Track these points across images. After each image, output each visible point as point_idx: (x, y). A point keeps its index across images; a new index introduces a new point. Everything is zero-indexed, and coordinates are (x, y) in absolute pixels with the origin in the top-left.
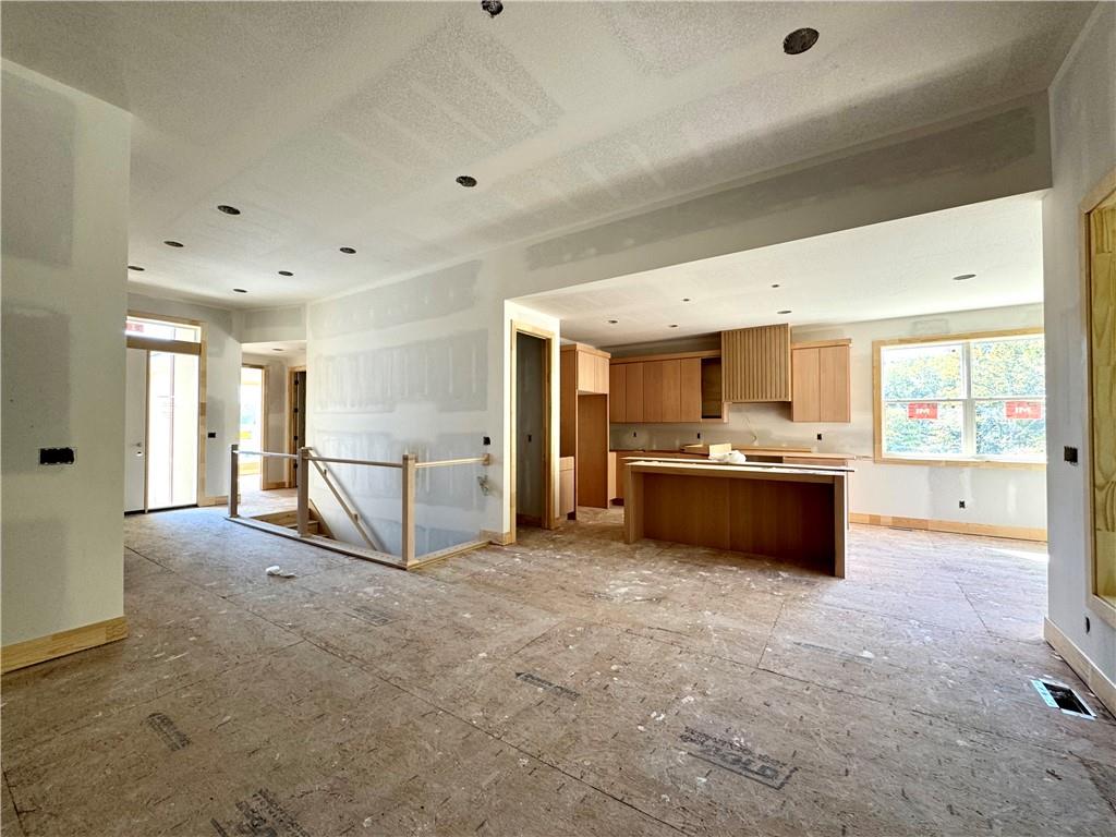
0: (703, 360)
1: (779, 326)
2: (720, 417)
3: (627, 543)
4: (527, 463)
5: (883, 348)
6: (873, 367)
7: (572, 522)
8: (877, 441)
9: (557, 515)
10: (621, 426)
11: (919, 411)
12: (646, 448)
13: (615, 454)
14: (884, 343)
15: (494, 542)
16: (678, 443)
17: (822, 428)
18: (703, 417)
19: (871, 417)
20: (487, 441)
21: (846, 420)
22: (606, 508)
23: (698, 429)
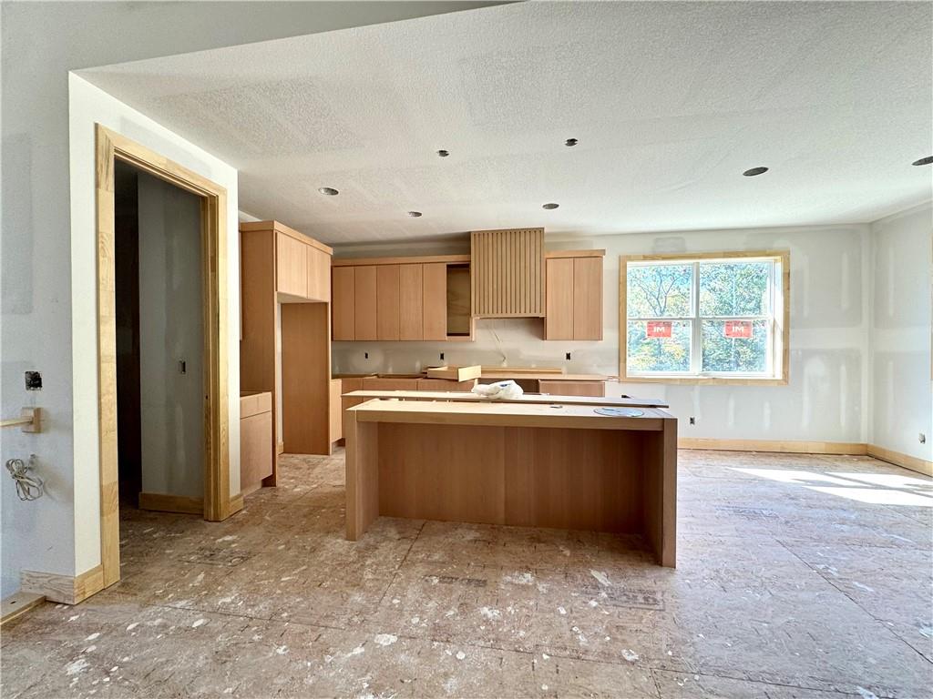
0: (448, 266)
1: (535, 230)
2: (468, 335)
3: (351, 537)
4: (179, 410)
5: (629, 264)
6: (620, 283)
7: (268, 492)
8: (622, 360)
9: (235, 489)
10: (346, 345)
11: (657, 329)
12: (381, 373)
13: (339, 382)
14: (630, 258)
15: (54, 597)
16: (418, 366)
17: (571, 347)
18: (448, 335)
19: (617, 335)
20: (35, 381)
21: (600, 338)
22: (327, 454)
23: (442, 348)
